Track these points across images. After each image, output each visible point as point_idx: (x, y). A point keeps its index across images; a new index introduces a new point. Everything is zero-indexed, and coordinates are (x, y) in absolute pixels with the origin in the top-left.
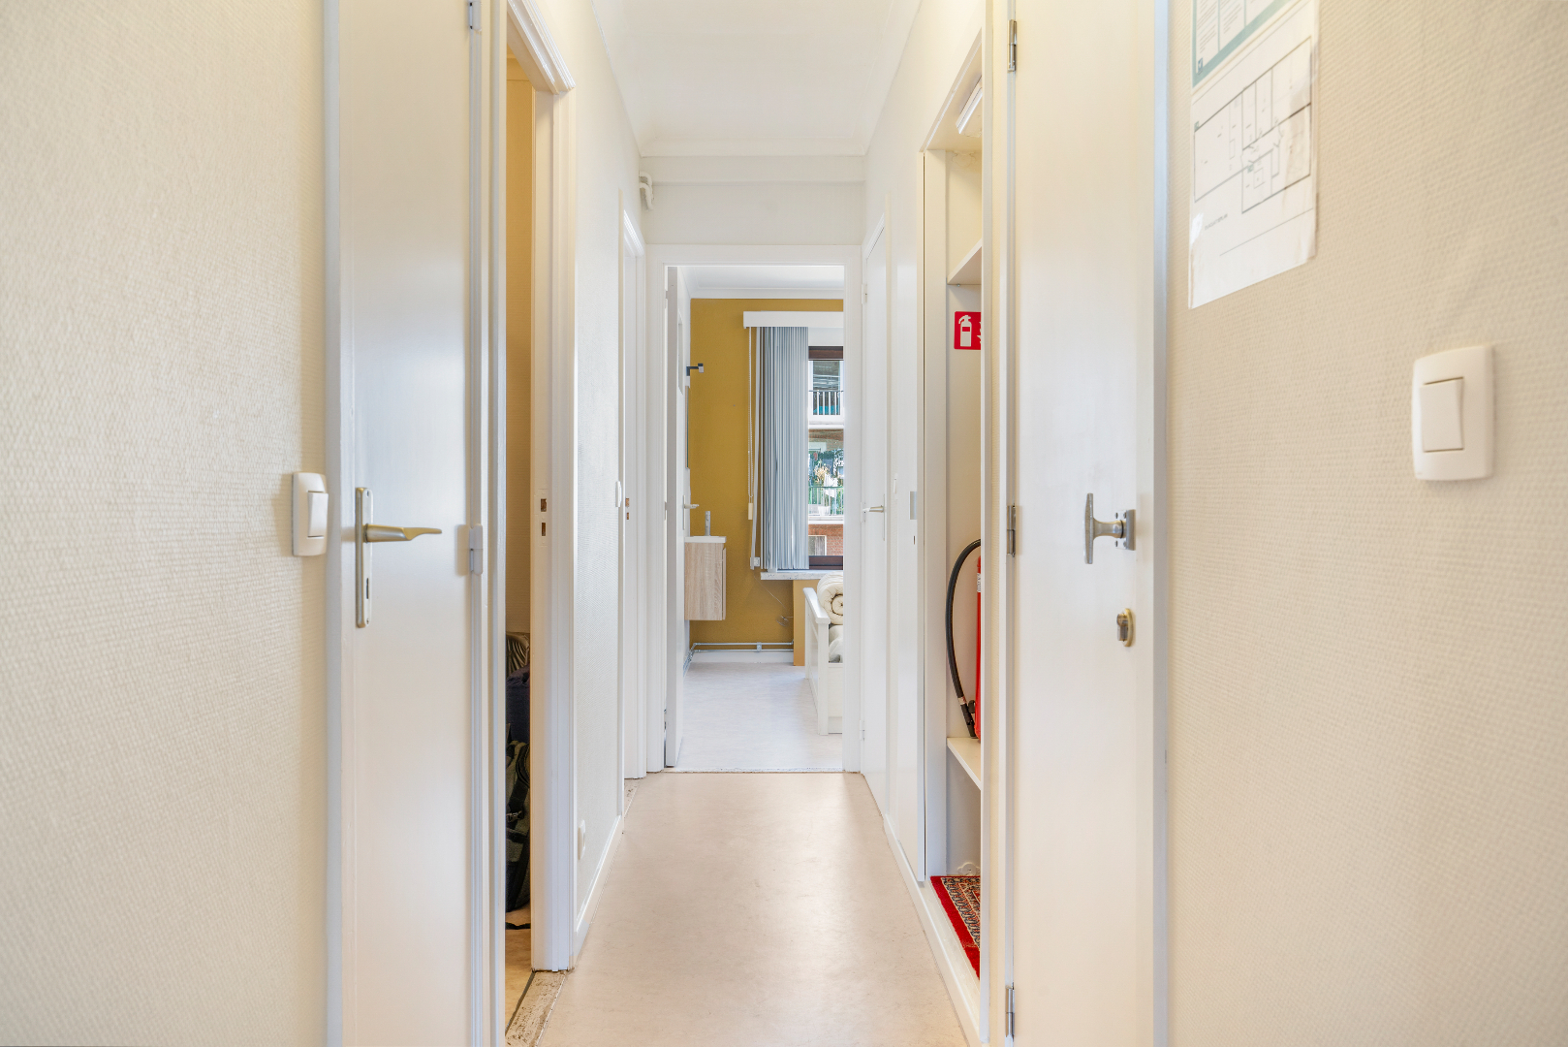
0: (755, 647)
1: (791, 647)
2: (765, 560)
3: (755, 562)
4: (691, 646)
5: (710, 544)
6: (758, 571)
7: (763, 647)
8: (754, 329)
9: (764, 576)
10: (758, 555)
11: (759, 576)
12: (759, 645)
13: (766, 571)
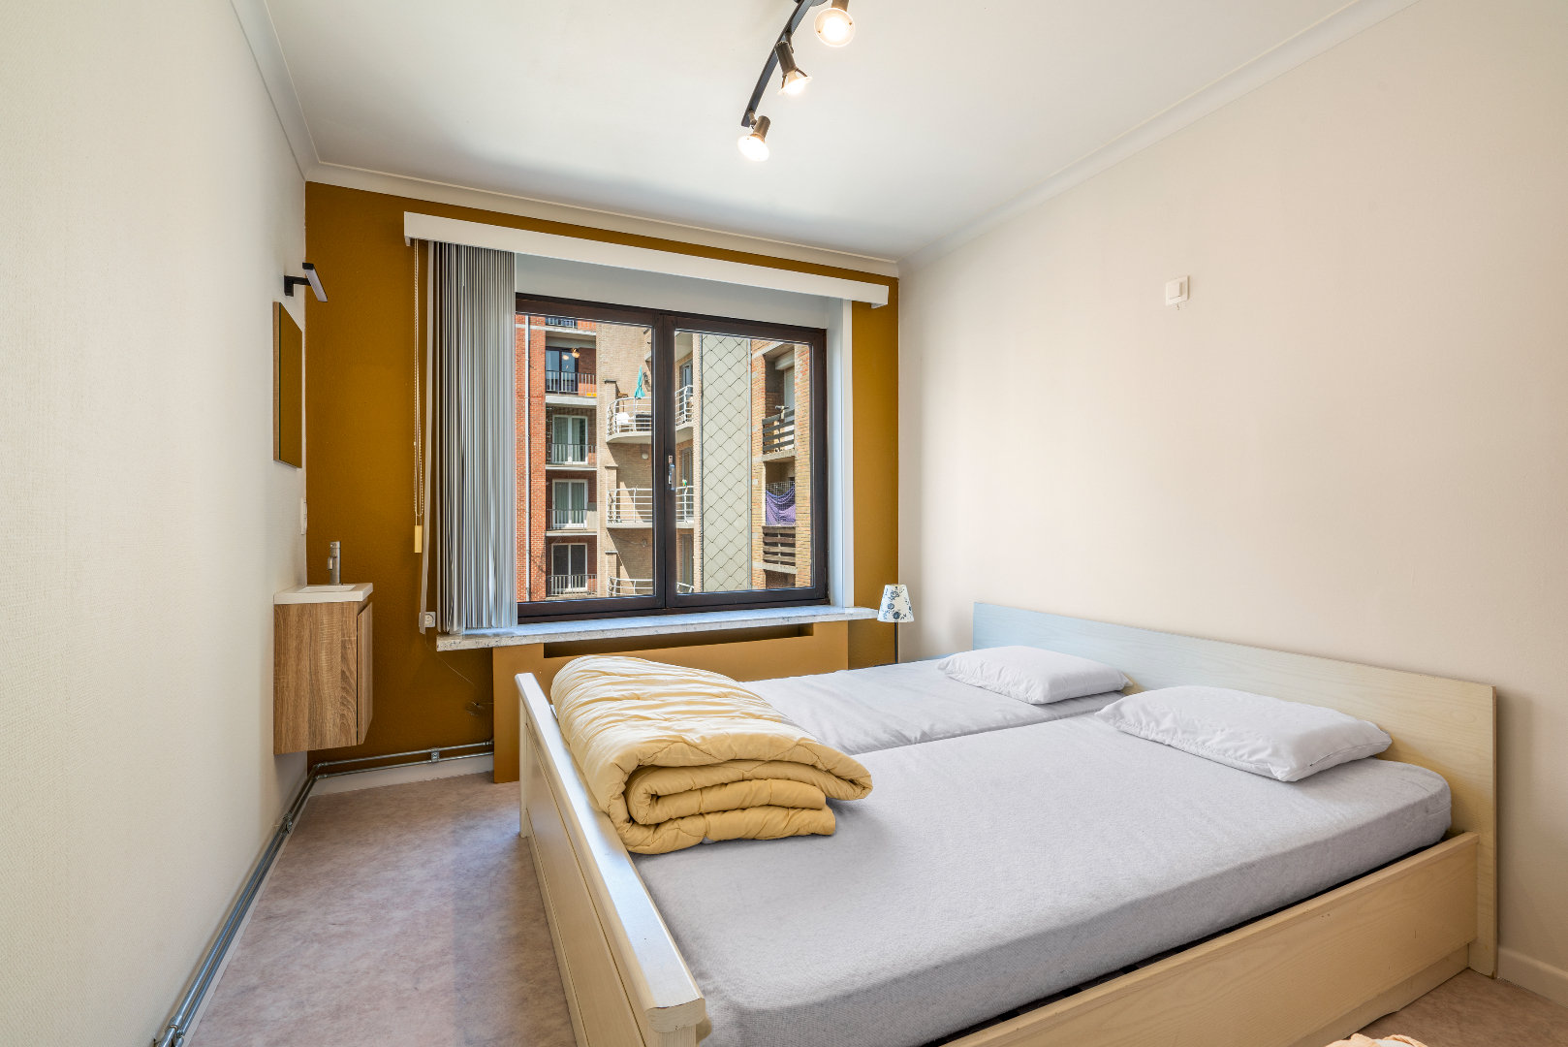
0: (428, 756)
1: (491, 749)
2: (444, 618)
3: (428, 620)
4: (310, 769)
5: (331, 604)
6: (432, 634)
7: (442, 755)
8: (424, 244)
9: (443, 645)
10: (431, 607)
11: (435, 646)
12: (435, 752)
13: (446, 634)
